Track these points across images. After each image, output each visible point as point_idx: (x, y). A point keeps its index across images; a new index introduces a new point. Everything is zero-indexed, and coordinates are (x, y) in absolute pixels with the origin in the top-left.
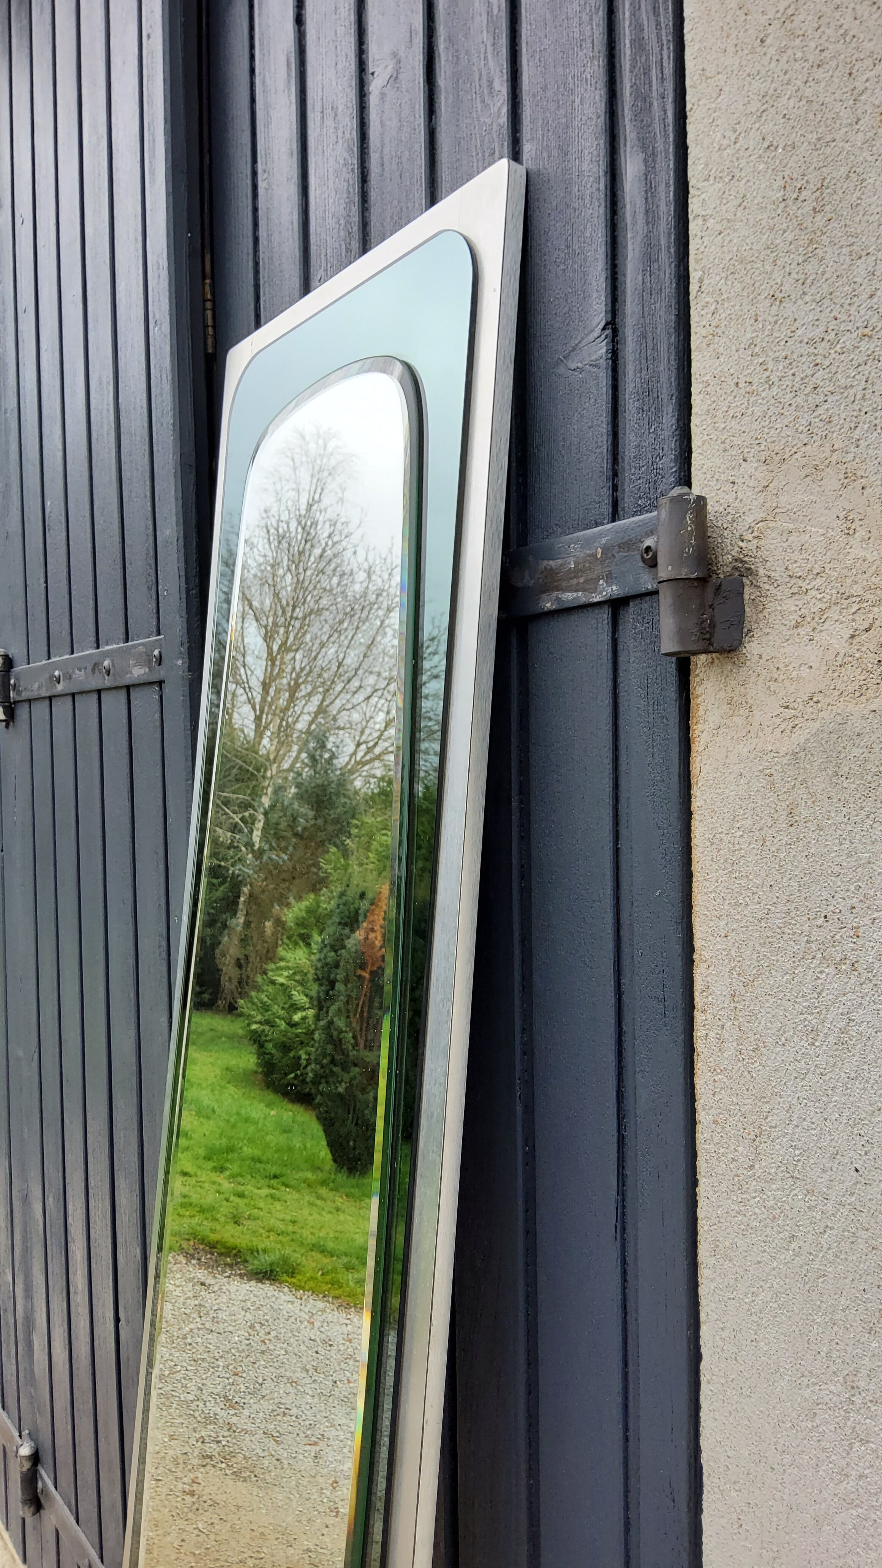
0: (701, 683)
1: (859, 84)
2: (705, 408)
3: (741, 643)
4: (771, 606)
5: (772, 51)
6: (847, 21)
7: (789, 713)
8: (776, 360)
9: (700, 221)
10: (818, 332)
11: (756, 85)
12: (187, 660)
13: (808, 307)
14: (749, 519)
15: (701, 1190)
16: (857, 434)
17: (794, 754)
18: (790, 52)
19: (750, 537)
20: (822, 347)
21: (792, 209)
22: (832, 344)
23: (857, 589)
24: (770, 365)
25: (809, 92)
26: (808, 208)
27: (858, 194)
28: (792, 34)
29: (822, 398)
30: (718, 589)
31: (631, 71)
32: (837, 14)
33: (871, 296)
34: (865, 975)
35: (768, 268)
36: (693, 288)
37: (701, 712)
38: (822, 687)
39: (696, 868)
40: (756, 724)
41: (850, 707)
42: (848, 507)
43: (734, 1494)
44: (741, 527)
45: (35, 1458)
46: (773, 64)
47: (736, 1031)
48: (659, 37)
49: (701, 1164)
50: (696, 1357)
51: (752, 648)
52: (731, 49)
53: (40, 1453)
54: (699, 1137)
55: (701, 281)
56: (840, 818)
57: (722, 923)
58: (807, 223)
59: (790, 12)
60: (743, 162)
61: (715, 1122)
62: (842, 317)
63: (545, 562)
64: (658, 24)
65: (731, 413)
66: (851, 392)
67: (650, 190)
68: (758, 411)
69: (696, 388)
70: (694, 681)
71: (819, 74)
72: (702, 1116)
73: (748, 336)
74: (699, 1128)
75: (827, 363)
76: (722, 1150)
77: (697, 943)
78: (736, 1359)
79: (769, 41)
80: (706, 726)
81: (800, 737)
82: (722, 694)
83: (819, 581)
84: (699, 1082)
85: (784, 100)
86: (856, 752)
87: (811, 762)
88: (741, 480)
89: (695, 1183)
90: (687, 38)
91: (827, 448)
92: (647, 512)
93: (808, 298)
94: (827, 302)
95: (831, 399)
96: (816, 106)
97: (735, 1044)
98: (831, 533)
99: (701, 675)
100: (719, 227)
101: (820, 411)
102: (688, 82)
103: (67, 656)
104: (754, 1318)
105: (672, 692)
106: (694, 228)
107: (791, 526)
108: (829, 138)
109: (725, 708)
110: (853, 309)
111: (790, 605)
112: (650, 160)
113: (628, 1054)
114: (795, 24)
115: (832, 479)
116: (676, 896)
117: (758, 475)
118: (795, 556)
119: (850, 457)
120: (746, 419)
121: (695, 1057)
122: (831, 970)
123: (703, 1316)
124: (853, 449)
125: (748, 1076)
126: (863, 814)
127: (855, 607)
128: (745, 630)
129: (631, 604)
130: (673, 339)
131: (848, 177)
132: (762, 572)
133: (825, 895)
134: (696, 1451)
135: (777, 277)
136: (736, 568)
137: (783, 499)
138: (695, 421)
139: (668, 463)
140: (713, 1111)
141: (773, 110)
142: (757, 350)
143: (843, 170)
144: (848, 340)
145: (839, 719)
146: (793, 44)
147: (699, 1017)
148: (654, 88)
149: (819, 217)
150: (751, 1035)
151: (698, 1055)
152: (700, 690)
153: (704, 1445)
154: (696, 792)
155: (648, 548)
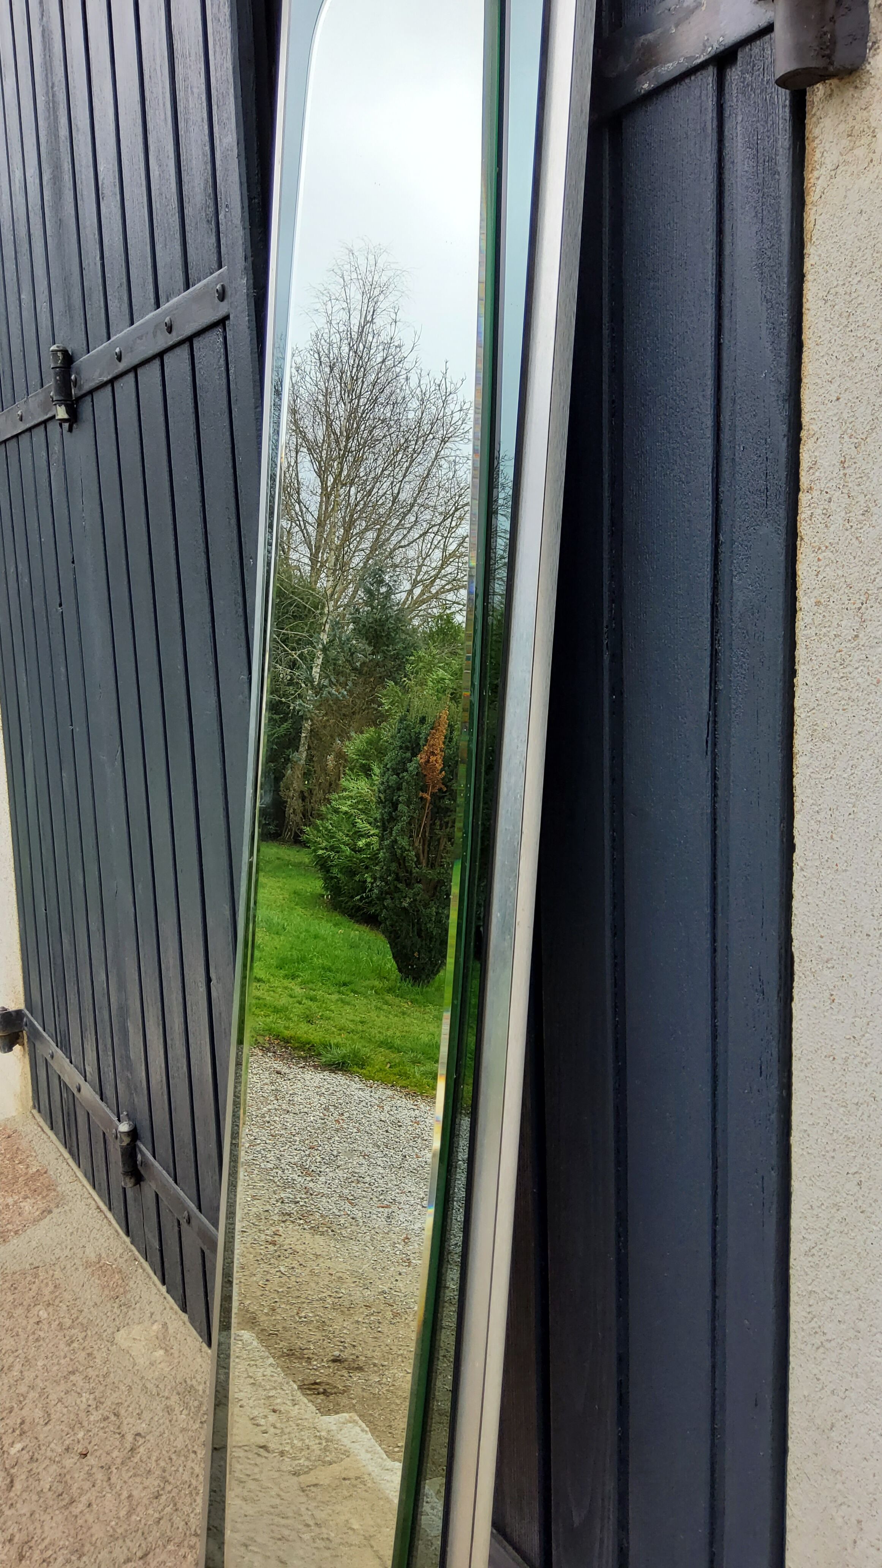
0: (818, 123)
3: (865, 59)
15: (799, 680)
37: (818, 155)
43: (826, 972)
45: (134, 1134)
47: (844, 500)
49: (801, 653)
50: (789, 847)
53: (138, 1128)
54: (799, 625)
57: (834, 387)
61: (818, 603)
63: (643, 37)
70: (810, 122)
72: (804, 601)
74: (799, 615)
76: (824, 630)
77: (806, 419)
78: (832, 838)
80: (823, 171)
82: (842, 127)
84: (802, 569)
89: (793, 673)
97: (843, 514)
99: (818, 113)
103: (129, 329)
104: (853, 790)
105: (784, 140)
109: (845, 142)
113: (724, 567)
116: (783, 373)
121: (798, 543)
123: (797, 806)
125: (856, 543)
128: (870, 44)
129: (741, 53)
134: (788, 940)
140: (816, 593)
147: (804, 498)
150: (861, 498)
151: (802, 539)
152: (816, 131)
153: (796, 932)
154: (809, 249)
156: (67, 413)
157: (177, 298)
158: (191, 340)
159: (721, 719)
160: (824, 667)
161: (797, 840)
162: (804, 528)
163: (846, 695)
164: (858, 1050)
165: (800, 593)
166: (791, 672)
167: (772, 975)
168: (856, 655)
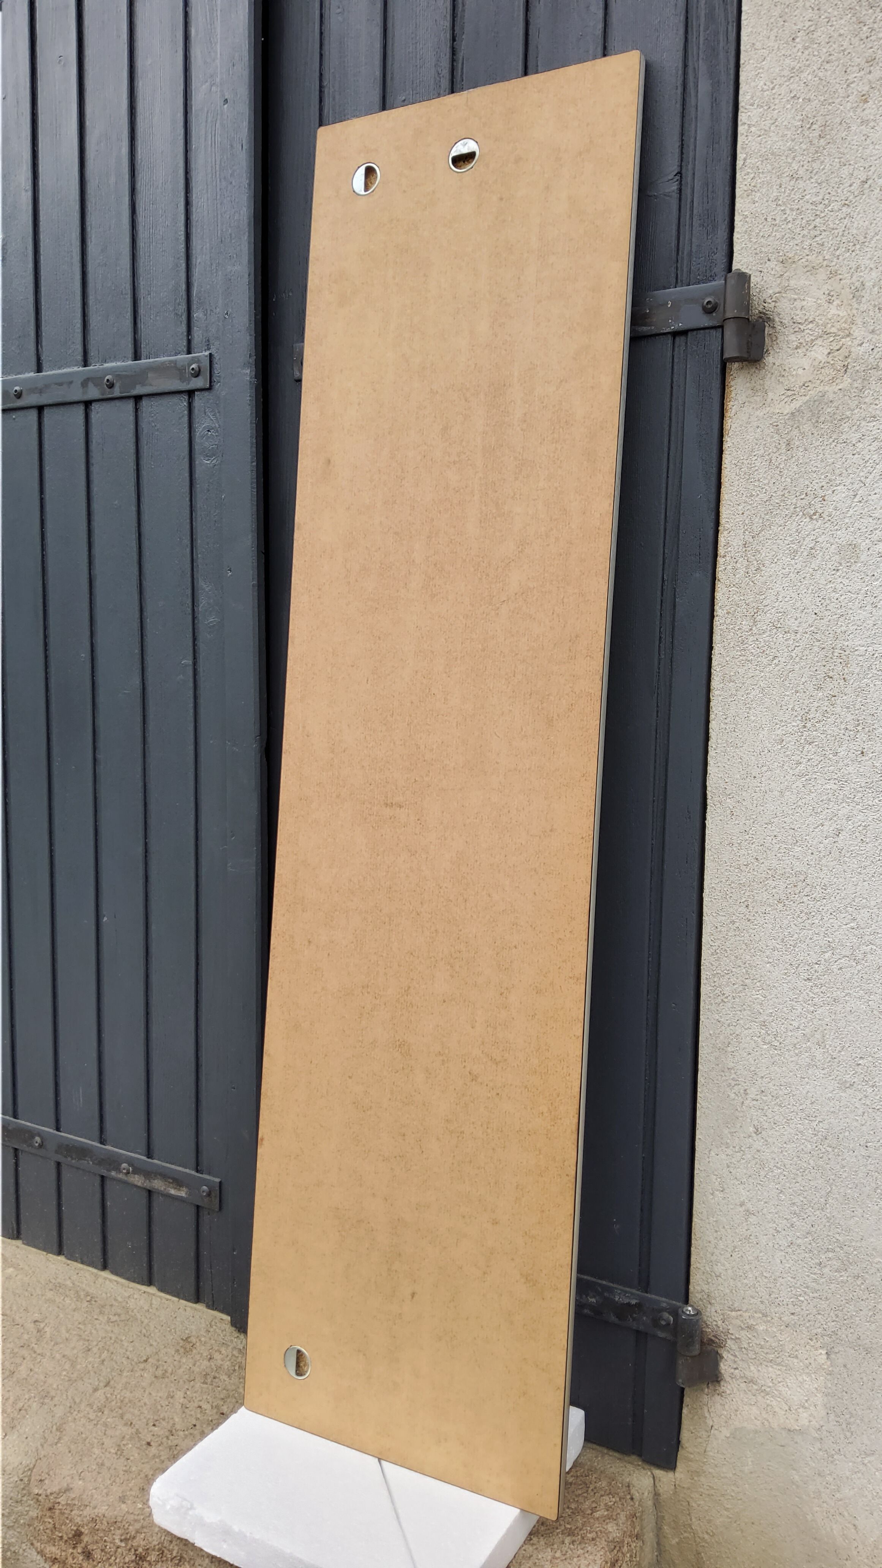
0: (733, 380)
1: (851, 77)
2: (744, 229)
3: (762, 357)
4: (781, 338)
5: (799, 46)
6: (846, 44)
7: (790, 393)
8: (792, 210)
9: (746, 127)
10: (818, 199)
11: (787, 61)
13: (813, 185)
14: (771, 292)
15: (715, 652)
16: (838, 253)
17: (792, 413)
18: (810, 50)
19: (770, 301)
20: (821, 207)
21: (807, 133)
22: (826, 206)
23: (834, 330)
24: (788, 212)
25: (821, 74)
26: (816, 134)
27: (845, 133)
28: (812, 41)
29: (819, 232)
30: (754, 326)
31: (704, 31)
32: (840, 39)
33: (850, 186)
34: (827, 518)
35: (789, 160)
36: (739, 163)
37: (733, 395)
38: (811, 378)
39: (725, 480)
40: (769, 400)
41: (827, 388)
42: (830, 288)
43: (728, 800)
44: (765, 296)
46: (800, 54)
47: (746, 563)
48: (726, 18)
49: (716, 638)
50: (707, 738)
51: (769, 360)
52: (773, 38)
54: (716, 623)
55: (745, 159)
56: (818, 443)
57: (740, 507)
58: (815, 141)
59: (812, 28)
60: (777, 101)
61: (728, 613)
62: (833, 193)
64: (726, 10)
65: (761, 234)
66: (836, 231)
67: (715, 101)
68: (778, 235)
69: (737, 218)
70: (729, 379)
71: (827, 66)
72: (719, 611)
73: (775, 194)
74: (716, 619)
75: (823, 215)
76: (732, 626)
77: (723, 521)
78: (734, 731)
79: (797, 40)
80: (736, 403)
81: (796, 405)
82: (748, 384)
83: (810, 326)
84: (718, 595)
85: (805, 74)
86: (829, 410)
87: (803, 417)
88: (765, 271)
90: (744, 23)
91: (821, 258)
92: (703, 283)
93: (812, 180)
94: (824, 185)
95: (823, 233)
96: (824, 83)
97: (744, 569)
98: (819, 301)
99: (734, 375)
100: (759, 133)
101: (817, 239)
102: (742, 48)
104: (748, 706)
105: (716, 384)
106: (741, 129)
107: (796, 297)
108: (831, 101)
109: (750, 392)
110: (839, 191)
111: (793, 337)
112: (716, 84)
114: (814, 36)
115: (822, 275)
117: (777, 268)
118: (798, 312)
119: (834, 263)
120: (771, 238)
121: (716, 582)
122: (808, 519)
124: (835, 260)
125: (752, 584)
126: (831, 440)
127: (832, 339)
128: (765, 351)
129: (689, 334)
130: (727, 189)
131: (841, 123)
132: (777, 319)
133: (807, 482)
134: (705, 787)
135: (795, 166)
136: (761, 317)
137: (792, 283)
138: (736, 236)
139: (720, 257)
140: (727, 608)
141: (797, 78)
142: (780, 202)
143: (838, 120)
144: (835, 206)
145: (820, 394)
146: (812, 46)
147: (720, 560)
148: (721, 44)
149: (822, 140)
150: (755, 562)
151: (719, 580)
152: (732, 383)
153: (709, 783)
154: (726, 438)
155: (709, 302)
157: (119, 364)
158: (138, 399)
159: (662, 674)
160: (732, 645)
161: (712, 734)
162: (720, 574)
163: (744, 658)
164: (747, 837)
165: (716, 608)
166: (711, 648)
167: (698, 807)
168: (751, 638)
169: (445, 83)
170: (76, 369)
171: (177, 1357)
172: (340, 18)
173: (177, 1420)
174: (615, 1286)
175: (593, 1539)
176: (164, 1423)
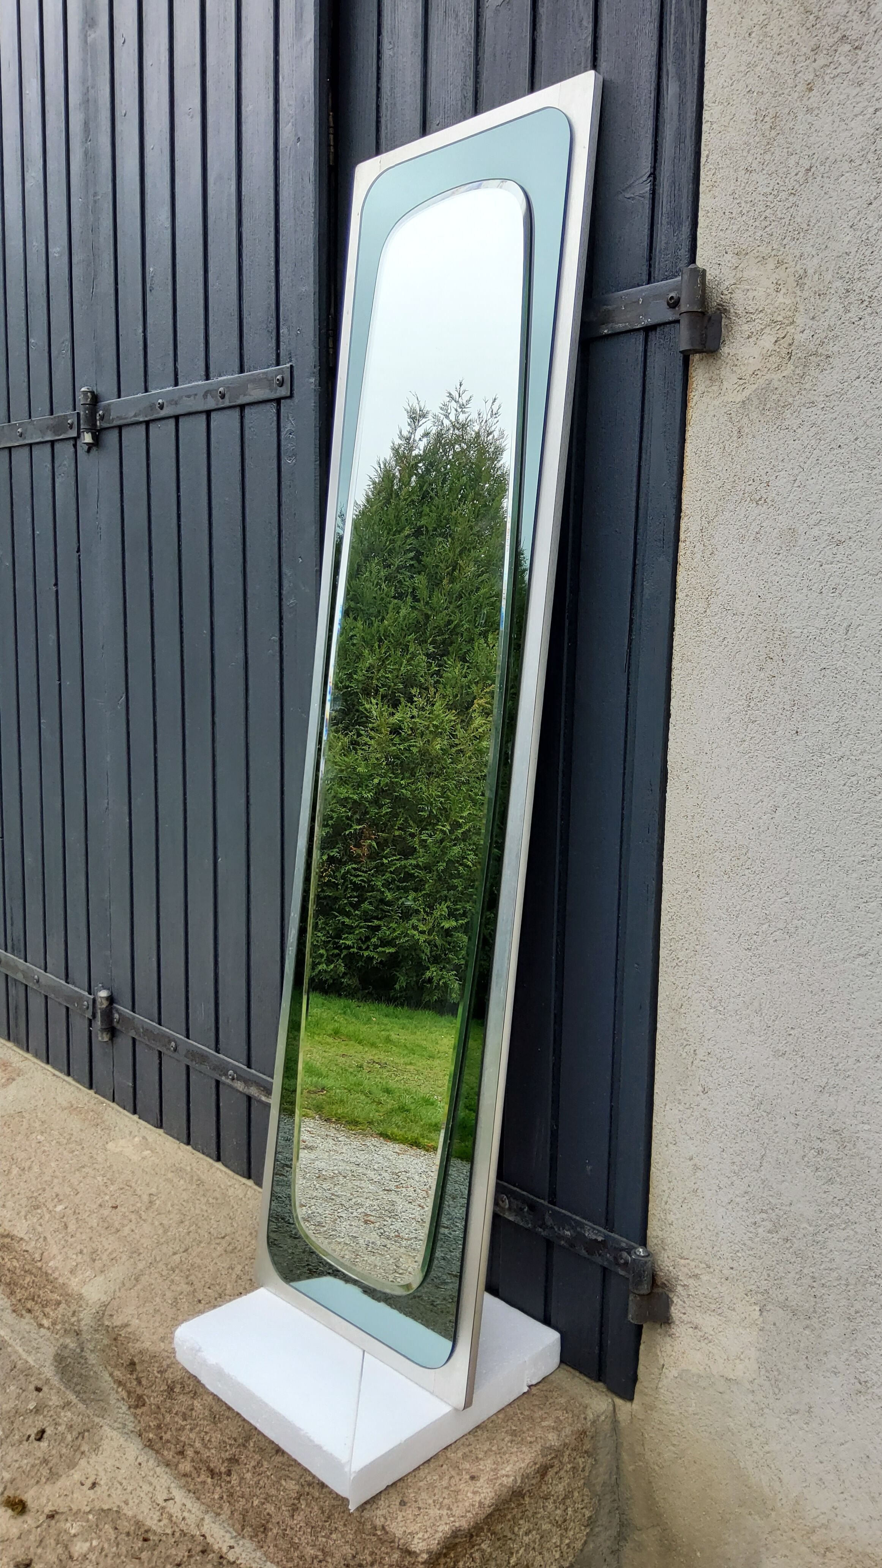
0: (695, 371)
1: (798, 68)
2: (706, 224)
3: (718, 348)
4: (735, 328)
5: (754, 41)
6: (794, 35)
7: (742, 382)
8: (746, 202)
9: (709, 124)
10: (768, 190)
11: (745, 57)
12: (318, 378)
13: (765, 177)
14: (727, 283)
15: (676, 633)
16: (785, 242)
17: (743, 402)
18: (764, 44)
19: (726, 293)
20: (771, 198)
21: (759, 125)
22: (776, 196)
23: (780, 318)
24: (743, 204)
25: (772, 67)
26: (768, 126)
27: (793, 123)
28: (766, 35)
29: (769, 223)
30: (710, 318)
31: (674, 34)
32: (790, 30)
33: (796, 175)
34: (770, 503)
35: (745, 154)
36: (703, 160)
37: (694, 385)
38: (759, 367)
39: (686, 468)
40: (724, 389)
41: (773, 376)
42: (778, 277)
43: (685, 775)
44: (723, 287)
45: (111, 1000)
46: (755, 48)
47: (702, 547)
48: (692, 19)
49: (677, 619)
50: (668, 715)
51: (725, 350)
52: (732, 35)
53: (115, 994)
54: (677, 606)
55: (708, 156)
56: (764, 430)
57: (698, 494)
58: (767, 133)
59: (765, 23)
60: (735, 97)
61: (687, 596)
62: (781, 183)
63: (605, 307)
64: (692, 12)
65: (720, 228)
66: (783, 221)
67: (682, 103)
68: (735, 228)
69: (701, 214)
70: (691, 369)
71: (778, 58)
72: (680, 595)
73: (732, 188)
74: (677, 601)
75: (772, 205)
76: (690, 608)
77: (684, 507)
78: (689, 709)
79: (753, 35)
80: (696, 393)
81: (746, 393)
82: (707, 375)
83: (761, 315)
84: (679, 578)
85: (759, 68)
86: (774, 397)
87: (752, 405)
88: (723, 263)
89: (673, 629)
90: (708, 22)
91: (770, 248)
92: (668, 279)
93: (764, 172)
94: (774, 175)
95: (773, 223)
96: (775, 75)
97: (701, 554)
98: (768, 291)
99: (696, 366)
100: (719, 129)
101: (767, 229)
102: (707, 48)
103: (171, 388)
105: (679, 375)
106: (705, 127)
107: (749, 287)
108: (781, 92)
109: (708, 382)
110: (787, 180)
111: (745, 327)
112: (683, 85)
113: (639, 576)
114: (767, 30)
115: (771, 263)
116: (674, 484)
117: (734, 261)
118: (750, 302)
119: (781, 253)
120: (728, 232)
121: (678, 566)
122: (755, 504)
123: (673, 695)
124: (782, 249)
125: (707, 567)
126: (775, 427)
127: (778, 327)
128: (721, 341)
129: (658, 329)
130: (691, 186)
131: (789, 113)
132: (732, 310)
133: (754, 469)
134: (665, 761)
135: (750, 158)
136: (718, 309)
137: (745, 274)
138: (699, 231)
139: (684, 253)
140: (686, 590)
141: (753, 72)
142: (736, 196)
143: (787, 110)
144: (783, 195)
145: (767, 382)
146: (765, 39)
147: (681, 545)
148: (688, 47)
149: (773, 131)
150: (710, 547)
151: (680, 564)
152: (694, 374)
153: (669, 758)
154: (688, 428)
155: (672, 298)
156: (93, 438)
157: (229, 377)
158: (242, 407)
159: (633, 654)
160: (689, 626)
161: (672, 711)
162: (681, 559)
163: (700, 639)
165: (678, 590)
166: (672, 629)
167: (657, 780)
168: (705, 620)
169: (470, 105)
170: (200, 383)
171: (249, 1239)
172: (391, 53)
173: (228, 1286)
174: (586, 1222)
175: (531, 1443)
176: (218, 1287)
